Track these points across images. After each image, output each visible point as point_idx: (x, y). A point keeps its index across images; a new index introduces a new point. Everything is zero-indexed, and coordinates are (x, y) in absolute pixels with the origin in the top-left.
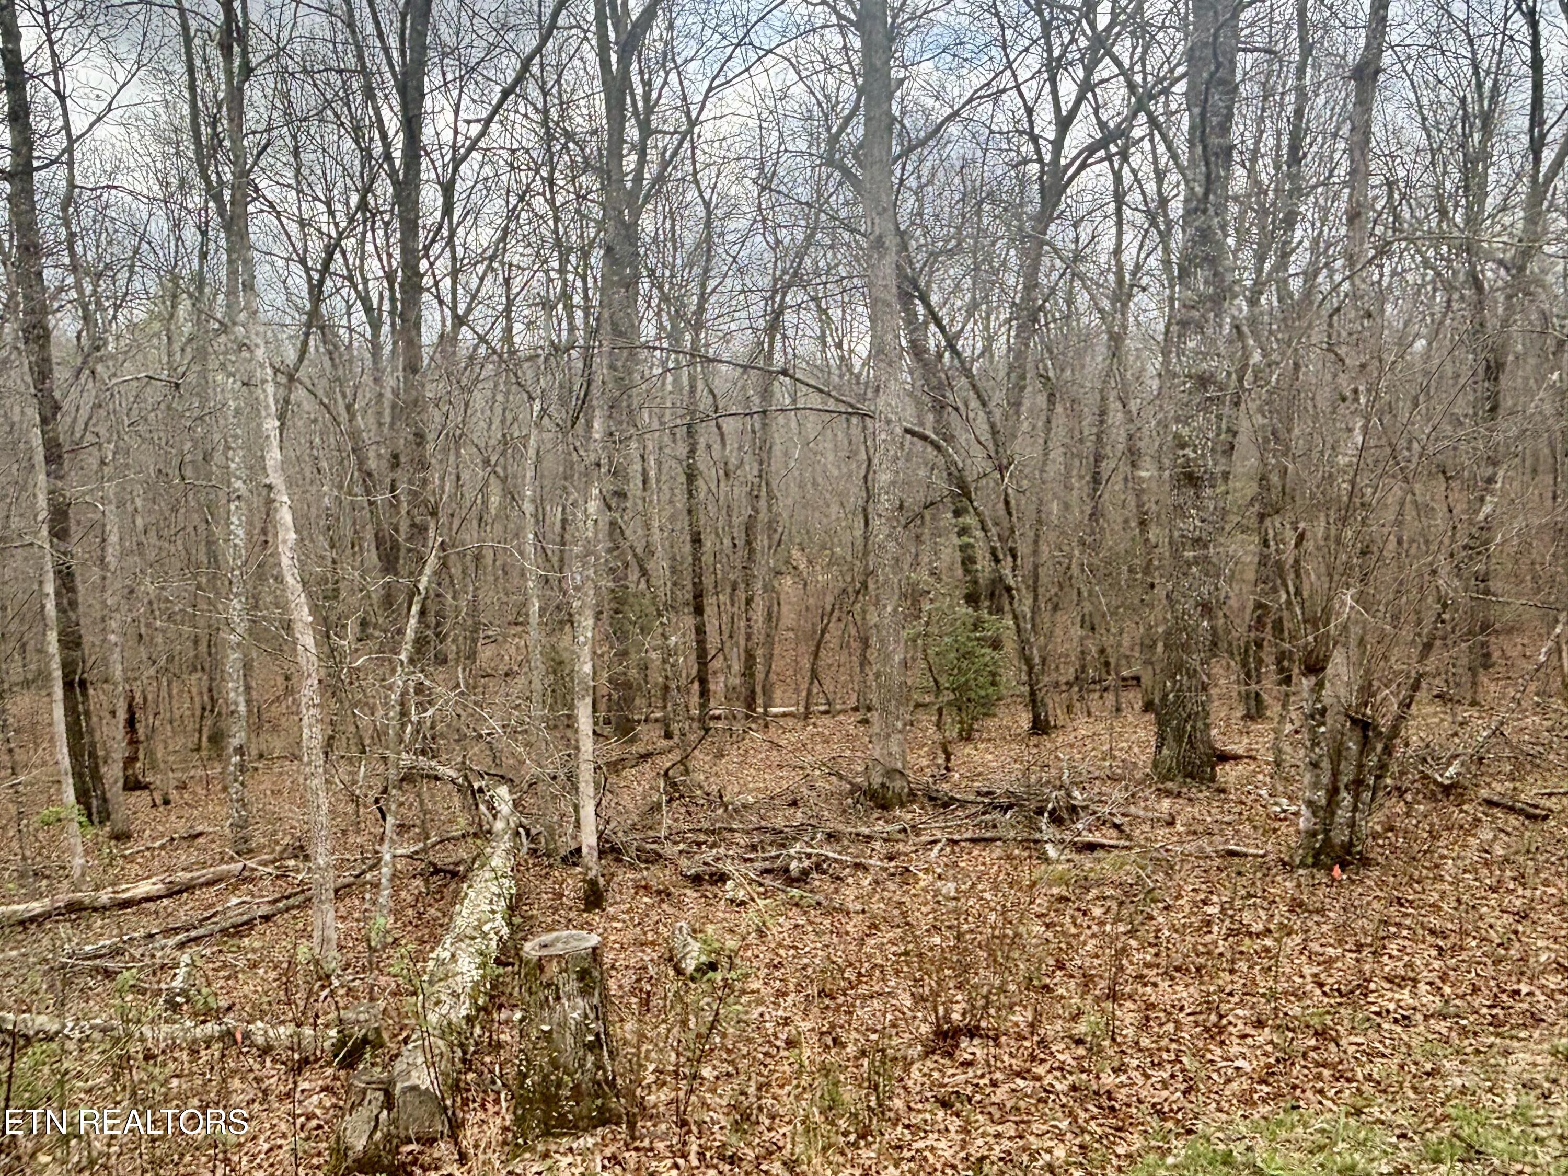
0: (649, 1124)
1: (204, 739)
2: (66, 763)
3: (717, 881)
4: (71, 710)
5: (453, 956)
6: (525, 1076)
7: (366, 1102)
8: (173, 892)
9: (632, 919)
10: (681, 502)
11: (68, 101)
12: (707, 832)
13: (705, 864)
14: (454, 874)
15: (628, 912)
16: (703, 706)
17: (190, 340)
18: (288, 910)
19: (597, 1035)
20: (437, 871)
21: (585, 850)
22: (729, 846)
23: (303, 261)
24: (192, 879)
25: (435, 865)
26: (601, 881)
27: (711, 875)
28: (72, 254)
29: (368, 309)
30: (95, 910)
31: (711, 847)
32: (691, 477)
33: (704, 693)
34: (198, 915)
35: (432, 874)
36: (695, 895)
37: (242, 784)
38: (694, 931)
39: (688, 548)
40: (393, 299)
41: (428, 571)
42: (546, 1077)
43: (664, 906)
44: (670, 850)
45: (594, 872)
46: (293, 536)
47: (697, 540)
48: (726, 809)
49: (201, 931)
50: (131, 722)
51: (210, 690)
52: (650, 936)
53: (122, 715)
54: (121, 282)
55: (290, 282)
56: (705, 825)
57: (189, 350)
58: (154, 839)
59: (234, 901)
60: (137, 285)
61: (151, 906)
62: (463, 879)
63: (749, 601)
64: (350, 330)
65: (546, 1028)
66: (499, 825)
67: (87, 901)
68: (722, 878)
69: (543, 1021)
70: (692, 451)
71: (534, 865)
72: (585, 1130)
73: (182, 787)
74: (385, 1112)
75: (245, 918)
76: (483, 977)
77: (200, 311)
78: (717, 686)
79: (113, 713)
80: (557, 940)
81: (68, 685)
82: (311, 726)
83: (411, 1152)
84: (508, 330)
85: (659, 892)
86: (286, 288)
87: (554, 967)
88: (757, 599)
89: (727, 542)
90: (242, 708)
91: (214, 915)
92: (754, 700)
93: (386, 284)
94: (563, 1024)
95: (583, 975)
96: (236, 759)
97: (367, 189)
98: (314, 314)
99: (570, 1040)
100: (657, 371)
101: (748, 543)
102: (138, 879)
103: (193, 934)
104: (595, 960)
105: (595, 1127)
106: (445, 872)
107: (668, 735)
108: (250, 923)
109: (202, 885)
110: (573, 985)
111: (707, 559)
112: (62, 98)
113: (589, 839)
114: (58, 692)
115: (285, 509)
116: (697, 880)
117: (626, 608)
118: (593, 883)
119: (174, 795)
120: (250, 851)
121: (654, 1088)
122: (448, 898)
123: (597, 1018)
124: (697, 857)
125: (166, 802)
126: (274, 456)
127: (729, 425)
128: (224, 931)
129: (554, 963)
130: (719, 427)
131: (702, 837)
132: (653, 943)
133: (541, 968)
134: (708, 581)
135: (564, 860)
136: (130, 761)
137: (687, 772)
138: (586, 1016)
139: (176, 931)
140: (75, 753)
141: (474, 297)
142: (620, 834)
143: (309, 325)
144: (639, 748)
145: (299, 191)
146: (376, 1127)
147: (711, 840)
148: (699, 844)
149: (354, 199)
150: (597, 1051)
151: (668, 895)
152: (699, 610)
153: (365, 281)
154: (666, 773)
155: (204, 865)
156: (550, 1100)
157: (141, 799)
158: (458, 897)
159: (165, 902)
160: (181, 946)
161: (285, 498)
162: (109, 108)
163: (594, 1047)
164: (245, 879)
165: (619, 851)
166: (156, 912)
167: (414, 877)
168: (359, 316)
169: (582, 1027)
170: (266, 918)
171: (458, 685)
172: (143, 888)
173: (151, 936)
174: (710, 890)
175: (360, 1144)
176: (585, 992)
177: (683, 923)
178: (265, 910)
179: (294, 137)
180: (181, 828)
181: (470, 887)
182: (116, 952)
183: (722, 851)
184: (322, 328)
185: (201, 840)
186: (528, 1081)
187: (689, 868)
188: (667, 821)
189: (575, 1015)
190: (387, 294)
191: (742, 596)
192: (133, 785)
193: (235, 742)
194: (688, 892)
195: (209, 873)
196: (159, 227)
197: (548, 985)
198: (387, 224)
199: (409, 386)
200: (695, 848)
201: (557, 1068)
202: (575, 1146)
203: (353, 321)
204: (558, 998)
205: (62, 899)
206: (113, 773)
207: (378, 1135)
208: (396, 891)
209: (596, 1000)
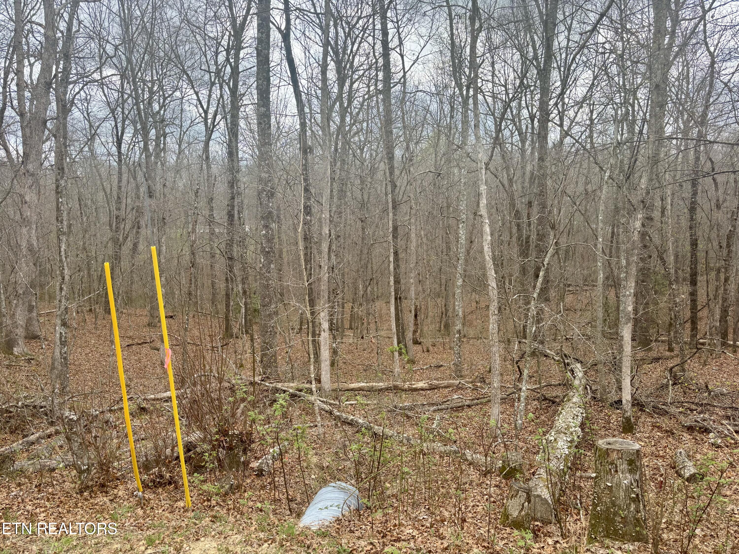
0: (665, 548)
1: (442, 326)
2: (395, 330)
3: (703, 432)
4: (396, 309)
5: (555, 440)
6: (597, 505)
7: (518, 496)
8: (432, 388)
9: (650, 442)
10: (685, 223)
11: (405, 57)
12: (697, 404)
13: (696, 421)
14: (554, 402)
15: (648, 438)
16: (693, 336)
17: (444, 154)
18: (477, 404)
19: (637, 495)
20: (545, 399)
21: (624, 401)
22: (711, 414)
23: (493, 114)
24: (439, 384)
25: (544, 396)
26: (633, 420)
27: (700, 428)
28: (404, 122)
29: (520, 134)
30: (403, 390)
31: (700, 413)
32: (692, 209)
33: (694, 328)
34: (441, 400)
35: (543, 400)
36: (689, 437)
37: (460, 347)
38: (689, 456)
39: (688, 248)
40: (533, 128)
41: (549, 255)
42: (608, 509)
43: (670, 439)
44: (673, 410)
45: (629, 414)
46: (489, 238)
47: (694, 244)
48: (710, 394)
49: (443, 406)
50: (416, 316)
51: (445, 306)
52: (661, 453)
53: (413, 312)
54: (419, 133)
55: (487, 125)
56: (697, 401)
57: (443, 159)
58: (424, 365)
59: (456, 397)
60: (425, 133)
61: (424, 393)
62: (559, 404)
63: (726, 280)
64: (512, 144)
65: (609, 484)
66: (577, 382)
67: (400, 386)
68: (707, 431)
69: (608, 480)
70: (695, 194)
71: (594, 405)
72: (629, 541)
73: (434, 345)
74: (527, 503)
75: (460, 404)
76: (570, 453)
77: (449, 141)
78: (702, 326)
79: (411, 311)
80: (616, 442)
81: (396, 299)
82: (493, 323)
83: (537, 525)
84: (591, 136)
85: (667, 431)
86: (485, 128)
87: (614, 456)
88: (731, 279)
89: (715, 244)
90: (460, 314)
91: (448, 400)
92: (727, 335)
93: (529, 121)
94: (619, 485)
95: (631, 462)
96: (457, 336)
97: (523, 76)
98: (497, 138)
99: (622, 494)
100: (674, 152)
101: (728, 246)
102: (418, 381)
103: (440, 407)
104: (638, 457)
105: (634, 541)
106: (550, 400)
107: (671, 350)
108: (462, 407)
109: (442, 387)
110: (625, 466)
111: (701, 255)
112: (402, 56)
113: (626, 397)
114: (393, 301)
115: (487, 226)
116: (690, 429)
117: (648, 280)
118: (628, 420)
119: (431, 348)
120: (462, 376)
121: (665, 531)
122: (551, 413)
123: (638, 486)
124: (690, 417)
125: (428, 351)
126: (484, 202)
127: (720, 179)
128: (452, 408)
129: (615, 453)
130: (714, 180)
131: (694, 407)
132: (663, 457)
133: (608, 455)
134: (701, 267)
135: (611, 405)
136: (415, 332)
137: (684, 370)
138: (632, 484)
139: (433, 404)
140: (397, 326)
141: (572, 122)
142: (643, 397)
143: (495, 143)
144: (654, 354)
145: (493, 82)
146: (522, 509)
147: (699, 409)
148: (692, 410)
149: (518, 82)
150: (637, 503)
151: (673, 434)
152: (694, 283)
153: (520, 121)
154: (671, 369)
155: (443, 379)
156: (610, 521)
157: (418, 348)
158: (556, 413)
159: (429, 392)
160: (434, 411)
161: (487, 221)
162: (418, 58)
163: (636, 500)
164: (459, 388)
165: (643, 406)
166: (425, 395)
167: (534, 400)
168: (516, 138)
169: (629, 489)
170: (469, 406)
171: (560, 311)
172: (421, 385)
173: (424, 405)
174: (699, 436)
175: (515, 514)
176: (631, 471)
177: (681, 450)
178: (468, 403)
179: (493, 57)
180: (434, 362)
181: (562, 409)
182: (411, 409)
183: (706, 416)
184: (500, 145)
185: (442, 368)
186: (598, 508)
187: (686, 422)
188: (671, 394)
189: (625, 482)
190: (530, 126)
191: (722, 276)
192: (416, 342)
193: (457, 328)
194: (685, 434)
195: (446, 382)
196: (434, 107)
197: (612, 464)
198: (532, 92)
199: (540, 167)
200: (689, 412)
201: (615, 506)
202: (623, 547)
203: (514, 140)
204: (616, 471)
205: (391, 384)
206: (409, 335)
207: (523, 513)
208: (527, 405)
209: (637, 477)
